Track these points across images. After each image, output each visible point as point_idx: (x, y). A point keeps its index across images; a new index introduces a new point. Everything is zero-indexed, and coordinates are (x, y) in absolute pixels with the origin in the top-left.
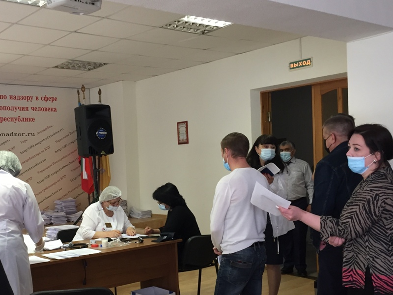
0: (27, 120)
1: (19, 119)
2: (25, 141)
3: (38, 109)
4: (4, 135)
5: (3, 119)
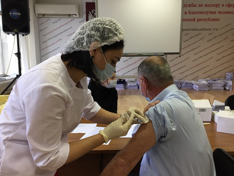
0: (214, 20)
1: (209, 19)
2: (211, 34)
3: (223, 13)
4: (198, 30)
5: (199, 20)
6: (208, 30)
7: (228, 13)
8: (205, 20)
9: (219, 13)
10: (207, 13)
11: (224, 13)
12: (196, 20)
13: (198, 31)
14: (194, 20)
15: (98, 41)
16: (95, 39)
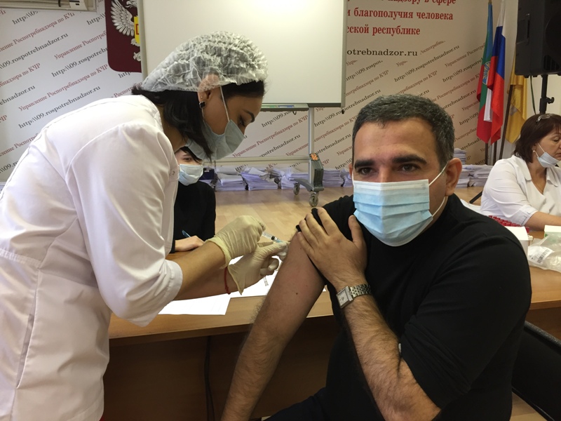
0: (408, 31)
1: (397, 30)
2: (402, 63)
3: (426, 15)
4: (375, 53)
5: (376, 30)
6: (397, 53)
7: (438, 16)
8: (389, 30)
9: (420, 15)
10: (393, 14)
11: (430, 16)
12: (371, 30)
13: (375, 56)
14: (366, 30)
15: (217, 74)
16: (212, 69)
